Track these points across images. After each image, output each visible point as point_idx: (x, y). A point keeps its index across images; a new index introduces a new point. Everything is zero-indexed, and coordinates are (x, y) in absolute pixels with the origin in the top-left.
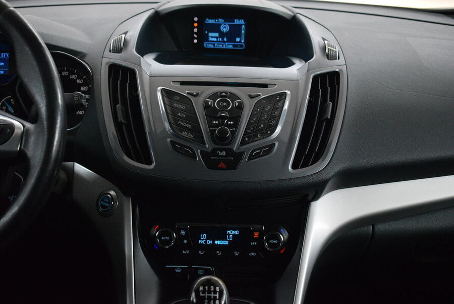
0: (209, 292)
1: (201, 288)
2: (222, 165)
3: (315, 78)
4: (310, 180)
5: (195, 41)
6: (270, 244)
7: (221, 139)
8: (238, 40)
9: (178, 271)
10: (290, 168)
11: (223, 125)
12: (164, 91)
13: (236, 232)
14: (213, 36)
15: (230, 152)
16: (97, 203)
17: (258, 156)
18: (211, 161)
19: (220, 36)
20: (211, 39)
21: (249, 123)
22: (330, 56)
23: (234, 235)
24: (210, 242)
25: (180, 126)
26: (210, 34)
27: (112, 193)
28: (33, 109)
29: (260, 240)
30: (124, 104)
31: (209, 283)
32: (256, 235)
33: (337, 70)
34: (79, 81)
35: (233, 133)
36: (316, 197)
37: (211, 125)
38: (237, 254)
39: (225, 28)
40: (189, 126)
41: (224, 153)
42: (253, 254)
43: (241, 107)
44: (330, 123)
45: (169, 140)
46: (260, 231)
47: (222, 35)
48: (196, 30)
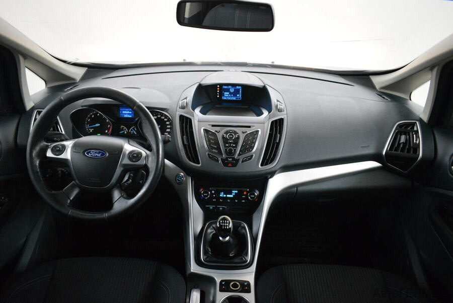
0: (225, 223)
1: (221, 221)
2: (230, 165)
3: (272, 123)
4: (268, 171)
5: (218, 96)
6: (251, 197)
7: (230, 153)
8: (238, 95)
9: (211, 208)
10: (260, 166)
11: (230, 146)
12: (204, 130)
13: (236, 192)
14: (226, 94)
15: (234, 159)
16: (176, 179)
17: (246, 160)
18: (225, 163)
19: (230, 94)
20: (225, 95)
21: (242, 145)
22: (280, 111)
23: (235, 193)
24: (225, 196)
25: (212, 146)
26: (225, 93)
27: (182, 174)
28: (148, 142)
29: (246, 195)
30: (187, 135)
31: (224, 219)
32: (245, 193)
33: (283, 117)
34: (165, 120)
35: (235, 150)
36: (271, 177)
37: (225, 146)
38: (236, 201)
39: (232, 90)
40: (216, 147)
41: (231, 159)
42: (244, 201)
43: (238, 138)
44: (278, 144)
45: (207, 153)
46: (247, 191)
47: (231, 93)
48: (218, 91)
